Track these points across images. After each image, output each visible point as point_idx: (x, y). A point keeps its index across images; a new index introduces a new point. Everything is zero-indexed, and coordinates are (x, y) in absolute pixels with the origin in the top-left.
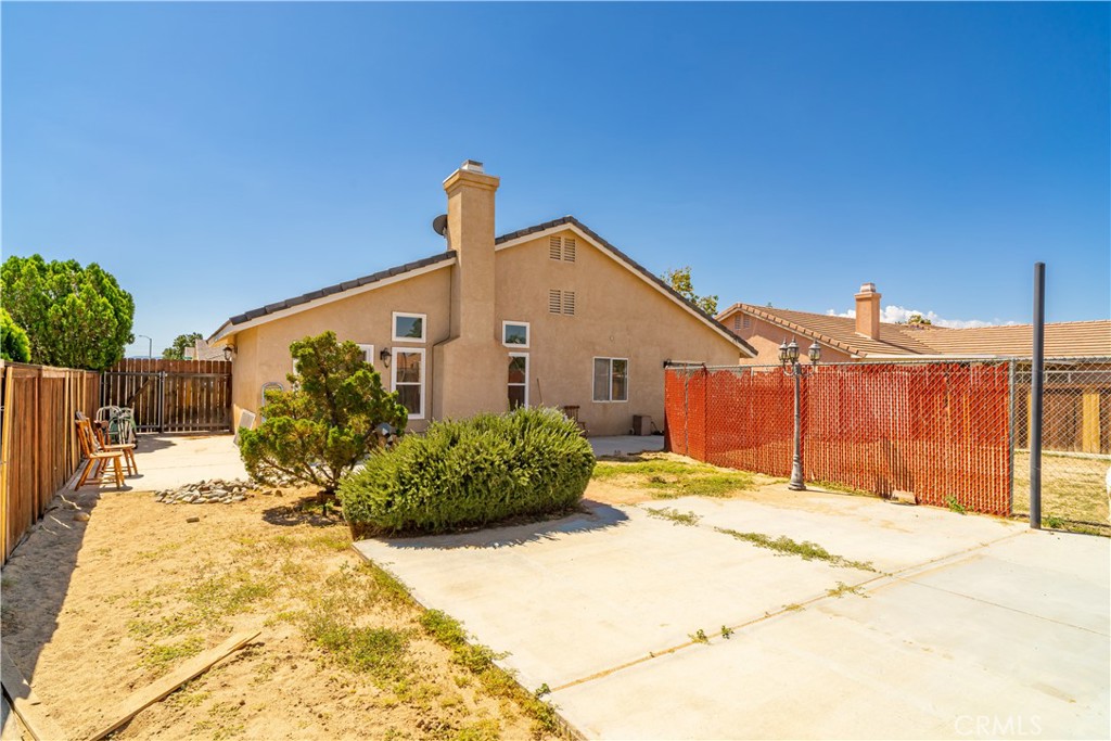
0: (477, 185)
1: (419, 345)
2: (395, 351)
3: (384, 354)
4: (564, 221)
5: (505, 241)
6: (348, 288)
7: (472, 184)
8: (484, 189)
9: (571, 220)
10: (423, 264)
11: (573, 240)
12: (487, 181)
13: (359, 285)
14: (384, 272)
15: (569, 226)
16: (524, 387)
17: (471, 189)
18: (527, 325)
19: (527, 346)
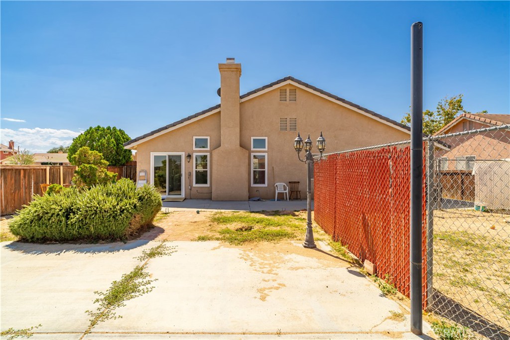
0: (229, 70)
1: (206, 151)
2: (195, 155)
3: (189, 156)
4: (285, 80)
5: (248, 96)
6: (169, 127)
7: (226, 70)
8: (232, 71)
9: (290, 78)
10: (204, 112)
11: (294, 90)
12: (234, 67)
13: (174, 126)
14: (185, 119)
15: (289, 82)
16: (264, 171)
17: (226, 72)
18: (266, 138)
19: (266, 149)
